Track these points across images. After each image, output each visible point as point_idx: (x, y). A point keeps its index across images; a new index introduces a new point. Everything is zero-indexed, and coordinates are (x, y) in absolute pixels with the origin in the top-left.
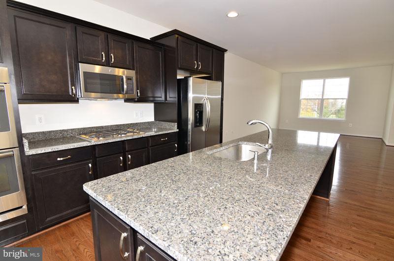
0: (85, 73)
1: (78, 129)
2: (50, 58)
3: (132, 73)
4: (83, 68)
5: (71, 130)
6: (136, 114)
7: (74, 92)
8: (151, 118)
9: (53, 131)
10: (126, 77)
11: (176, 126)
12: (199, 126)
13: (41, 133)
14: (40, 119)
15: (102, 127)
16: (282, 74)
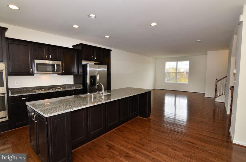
0: (37, 64)
1: (34, 87)
2: (22, 58)
3: (60, 63)
4: (36, 61)
5: (31, 87)
6: (64, 80)
7: (32, 71)
8: (72, 83)
9: (22, 88)
10: (57, 64)
11: (82, 86)
12: (93, 86)
13: (17, 88)
14: (17, 82)
15: (46, 86)
16: (156, 59)
